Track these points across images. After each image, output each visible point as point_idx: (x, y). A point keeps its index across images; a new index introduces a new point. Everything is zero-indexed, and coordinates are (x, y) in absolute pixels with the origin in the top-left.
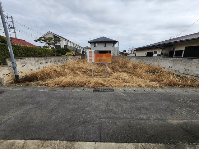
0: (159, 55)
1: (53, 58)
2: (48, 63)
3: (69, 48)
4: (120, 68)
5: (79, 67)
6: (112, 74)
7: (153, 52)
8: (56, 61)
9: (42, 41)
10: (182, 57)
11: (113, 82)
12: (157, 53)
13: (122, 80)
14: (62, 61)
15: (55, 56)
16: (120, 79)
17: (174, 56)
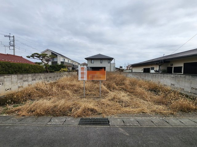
0: (156, 71)
1: (43, 75)
2: (36, 79)
3: (65, 64)
4: (117, 85)
5: (72, 84)
6: (108, 93)
7: (150, 68)
8: (46, 78)
9: (35, 58)
10: (182, 73)
11: (109, 105)
12: (155, 70)
13: (119, 102)
14: (54, 77)
15: (48, 72)
16: (117, 102)
17: (173, 73)
